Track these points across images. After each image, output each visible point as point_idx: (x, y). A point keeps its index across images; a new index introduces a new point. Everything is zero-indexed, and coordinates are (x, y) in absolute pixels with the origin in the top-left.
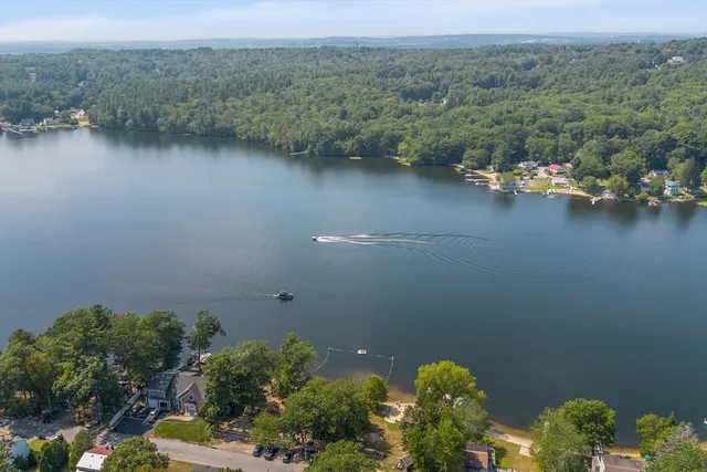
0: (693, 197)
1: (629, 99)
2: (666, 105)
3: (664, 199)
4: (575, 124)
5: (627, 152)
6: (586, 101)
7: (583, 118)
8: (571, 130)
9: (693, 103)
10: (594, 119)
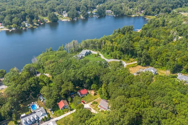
0: (32, 26)
1: (17, 3)
2: (26, 4)
3: (26, 27)
4: (3, 12)
5: (16, 18)
6: (6, 5)
7: (5, 10)
8: (3, 13)
9: (32, 3)
10: (8, 10)
